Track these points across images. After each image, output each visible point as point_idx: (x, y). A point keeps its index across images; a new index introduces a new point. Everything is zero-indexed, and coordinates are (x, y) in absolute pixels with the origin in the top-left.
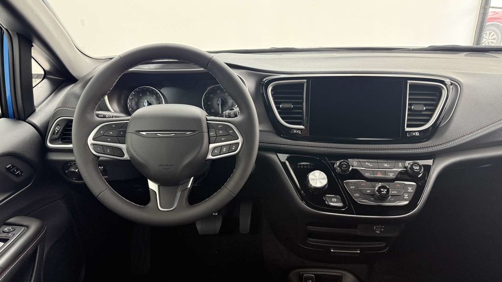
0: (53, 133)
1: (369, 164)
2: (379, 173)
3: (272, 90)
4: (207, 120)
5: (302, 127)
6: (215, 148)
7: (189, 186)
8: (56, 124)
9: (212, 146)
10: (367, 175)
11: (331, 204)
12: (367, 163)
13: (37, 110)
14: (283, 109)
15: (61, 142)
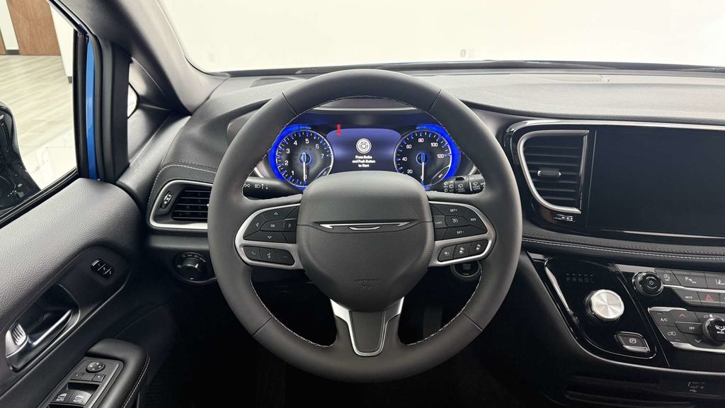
0: (161, 205)
1: (691, 280)
2: (708, 295)
3: (524, 145)
4: (429, 200)
5: (576, 210)
6: (443, 248)
7: (399, 311)
8: (166, 190)
9: (439, 243)
10: (688, 298)
11: (628, 347)
12: (687, 278)
13: (132, 162)
14: (542, 177)
15: (173, 220)
